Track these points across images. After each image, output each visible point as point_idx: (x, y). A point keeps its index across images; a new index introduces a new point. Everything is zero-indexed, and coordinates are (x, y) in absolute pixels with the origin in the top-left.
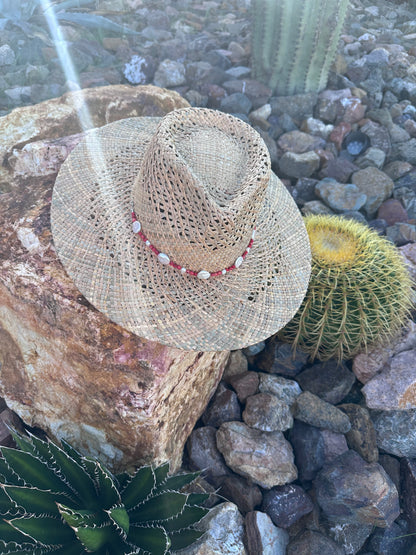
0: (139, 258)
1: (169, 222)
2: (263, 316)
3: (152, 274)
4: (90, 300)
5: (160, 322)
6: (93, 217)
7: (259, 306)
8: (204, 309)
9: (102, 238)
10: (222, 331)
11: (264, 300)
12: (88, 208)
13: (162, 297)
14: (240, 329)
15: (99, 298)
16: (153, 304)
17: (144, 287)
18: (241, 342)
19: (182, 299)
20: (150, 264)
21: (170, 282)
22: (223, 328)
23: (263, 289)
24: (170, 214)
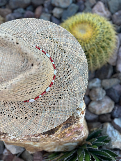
0: (46, 99)
1: (36, 89)
2: (72, 49)
3: (54, 94)
4: (66, 119)
5: (76, 92)
6: (26, 118)
7: (68, 50)
8: (70, 74)
9: (37, 114)
10: (80, 68)
11: (65, 46)
12: (21, 120)
13: (65, 91)
14: (79, 60)
15: (66, 115)
16: (68, 95)
17: (60, 98)
18: (85, 61)
19: (66, 83)
20: (50, 95)
21: (58, 87)
22: (78, 67)
23: (60, 46)
24: (32, 89)
